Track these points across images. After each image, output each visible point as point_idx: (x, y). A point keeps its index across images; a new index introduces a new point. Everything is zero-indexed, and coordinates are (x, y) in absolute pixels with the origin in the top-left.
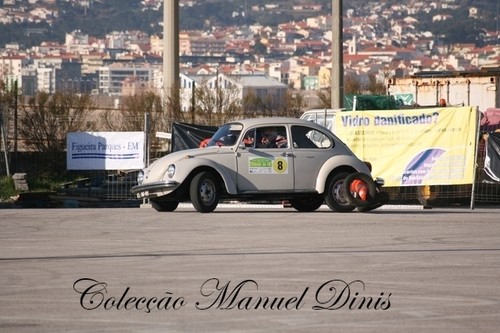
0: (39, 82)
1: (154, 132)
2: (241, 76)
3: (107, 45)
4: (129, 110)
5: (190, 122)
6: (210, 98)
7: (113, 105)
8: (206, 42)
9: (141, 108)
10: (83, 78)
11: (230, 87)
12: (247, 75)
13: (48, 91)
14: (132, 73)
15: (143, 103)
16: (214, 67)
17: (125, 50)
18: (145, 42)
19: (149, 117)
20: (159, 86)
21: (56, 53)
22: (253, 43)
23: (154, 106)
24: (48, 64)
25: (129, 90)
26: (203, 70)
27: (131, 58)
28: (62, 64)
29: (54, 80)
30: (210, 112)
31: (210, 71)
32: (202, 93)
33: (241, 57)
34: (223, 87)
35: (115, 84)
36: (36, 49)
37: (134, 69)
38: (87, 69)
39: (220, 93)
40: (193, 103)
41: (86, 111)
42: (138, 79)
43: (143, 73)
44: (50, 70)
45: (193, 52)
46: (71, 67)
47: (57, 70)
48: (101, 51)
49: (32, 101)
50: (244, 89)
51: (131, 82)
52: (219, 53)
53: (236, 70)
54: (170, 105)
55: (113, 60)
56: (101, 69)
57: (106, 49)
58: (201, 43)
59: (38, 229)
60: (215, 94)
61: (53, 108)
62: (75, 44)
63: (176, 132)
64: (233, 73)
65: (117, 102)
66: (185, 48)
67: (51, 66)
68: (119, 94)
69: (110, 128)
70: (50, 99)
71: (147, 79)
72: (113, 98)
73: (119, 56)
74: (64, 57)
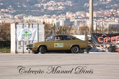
0: (60, 24)
1: (87, 35)
2: (108, 22)
3: (76, 15)
4: (81, 30)
5: (96, 33)
6: (100, 27)
7: (77, 29)
8: (100, 14)
9: (84, 30)
10: (71, 23)
11: (105, 24)
12: (110, 22)
13: (62, 26)
14: (82, 21)
15: (84, 28)
16: (101, 20)
17: (80, 16)
18: (85, 14)
19: (86, 32)
20: (88, 24)
21: (64, 17)
22: (111, 14)
23: (87, 29)
24: (62, 19)
25: (81, 25)
26: (99, 20)
27: (82, 18)
28: (66, 19)
29: (64, 23)
30: (100, 30)
31: (100, 21)
32: (99, 26)
33: (108, 17)
34: (104, 24)
35: (78, 24)
36: (59, 16)
37: (82, 20)
38: (71, 21)
39: (103, 26)
40: (96, 28)
41: (71, 30)
42: (83, 23)
43: (85, 21)
44: (63, 21)
45: (96, 16)
46: (68, 20)
47: (64, 21)
48: (75, 16)
49: (58, 28)
50: (109, 25)
51: (82, 23)
52: (103, 16)
53: (107, 20)
54: (91, 29)
55: (77, 18)
56: (75, 20)
57: (76, 16)
58: (98, 14)
59: (60, 58)
60: (102, 26)
61: (63, 30)
62: (69, 15)
63: (92, 35)
64: (106, 21)
65: (78, 28)
66: (95, 15)
67: (63, 20)
68: (79, 26)
69: (77, 34)
70: (63, 28)
71: (85, 23)
72: (77, 27)
73: (79, 17)
74: (66, 18)
